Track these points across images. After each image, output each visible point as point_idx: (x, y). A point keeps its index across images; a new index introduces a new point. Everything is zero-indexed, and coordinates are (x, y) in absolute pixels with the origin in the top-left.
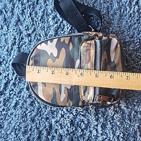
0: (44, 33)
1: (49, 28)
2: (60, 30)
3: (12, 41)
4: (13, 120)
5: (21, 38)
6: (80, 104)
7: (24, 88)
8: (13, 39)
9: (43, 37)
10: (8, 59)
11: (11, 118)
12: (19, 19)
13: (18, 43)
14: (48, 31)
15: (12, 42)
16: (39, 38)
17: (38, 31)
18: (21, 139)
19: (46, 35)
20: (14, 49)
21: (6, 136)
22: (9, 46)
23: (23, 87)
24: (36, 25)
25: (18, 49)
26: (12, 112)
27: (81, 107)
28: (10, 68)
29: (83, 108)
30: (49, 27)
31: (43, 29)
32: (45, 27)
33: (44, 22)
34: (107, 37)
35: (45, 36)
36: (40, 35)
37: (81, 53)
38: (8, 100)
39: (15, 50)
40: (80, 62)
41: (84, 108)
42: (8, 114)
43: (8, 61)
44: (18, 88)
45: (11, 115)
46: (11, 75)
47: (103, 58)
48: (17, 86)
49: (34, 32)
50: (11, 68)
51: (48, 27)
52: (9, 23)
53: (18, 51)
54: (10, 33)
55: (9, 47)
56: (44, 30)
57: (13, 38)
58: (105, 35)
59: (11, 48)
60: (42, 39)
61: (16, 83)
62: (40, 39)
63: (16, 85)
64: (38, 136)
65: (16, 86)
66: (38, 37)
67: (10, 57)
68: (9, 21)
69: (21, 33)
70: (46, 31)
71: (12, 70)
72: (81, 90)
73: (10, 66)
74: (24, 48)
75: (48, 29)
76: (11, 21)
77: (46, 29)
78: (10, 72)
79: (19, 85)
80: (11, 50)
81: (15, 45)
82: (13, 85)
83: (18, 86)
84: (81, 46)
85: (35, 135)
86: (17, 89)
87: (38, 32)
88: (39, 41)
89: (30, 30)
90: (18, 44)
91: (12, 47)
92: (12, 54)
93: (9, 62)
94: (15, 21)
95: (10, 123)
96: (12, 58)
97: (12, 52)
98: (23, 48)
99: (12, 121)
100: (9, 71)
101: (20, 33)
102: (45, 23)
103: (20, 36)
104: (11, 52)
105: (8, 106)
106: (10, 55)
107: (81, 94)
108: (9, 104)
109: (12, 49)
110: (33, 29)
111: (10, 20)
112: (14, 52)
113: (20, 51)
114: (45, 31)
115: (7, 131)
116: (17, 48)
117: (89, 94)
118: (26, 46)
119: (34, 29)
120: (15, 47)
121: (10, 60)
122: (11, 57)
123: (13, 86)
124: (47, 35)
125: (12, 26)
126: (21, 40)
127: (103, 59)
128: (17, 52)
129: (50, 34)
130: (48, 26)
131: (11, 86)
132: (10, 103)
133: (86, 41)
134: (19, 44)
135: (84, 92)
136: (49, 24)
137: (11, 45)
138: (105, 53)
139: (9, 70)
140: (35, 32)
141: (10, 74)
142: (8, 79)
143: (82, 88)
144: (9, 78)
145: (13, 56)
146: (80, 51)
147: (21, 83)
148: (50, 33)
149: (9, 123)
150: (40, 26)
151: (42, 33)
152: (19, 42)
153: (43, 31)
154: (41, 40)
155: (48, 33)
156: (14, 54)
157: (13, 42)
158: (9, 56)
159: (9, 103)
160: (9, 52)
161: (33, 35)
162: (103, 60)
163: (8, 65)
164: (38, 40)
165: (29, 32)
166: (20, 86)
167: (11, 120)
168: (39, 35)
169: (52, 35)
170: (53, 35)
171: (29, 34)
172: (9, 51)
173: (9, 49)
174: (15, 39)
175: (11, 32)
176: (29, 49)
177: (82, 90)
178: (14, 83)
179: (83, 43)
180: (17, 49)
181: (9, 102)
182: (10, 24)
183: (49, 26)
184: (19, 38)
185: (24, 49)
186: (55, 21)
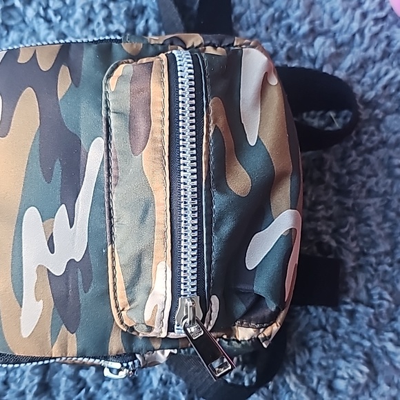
6: (115, 344)
27: (118, 357)
29: (130, 363)
34: (223, 47)
37: (108, 109)
40: (108, 151)
41: (134, 364)
47: (208, 127)
58: (214, 42)
72: (114, 276)
84: (109, 77)
107: (116, 298)
117: (149, 293)
127: (208, 131)
133: (130, 60)
135: (131, 286)
143: (118, 268)
146: (107, 101)
162: (207, 136)
177: (119, 277)
179: (117, 66)
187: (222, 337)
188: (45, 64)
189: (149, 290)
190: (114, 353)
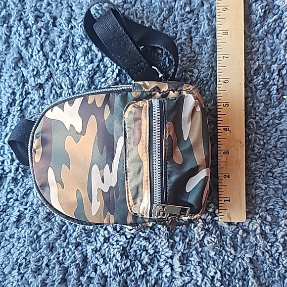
0: (68, 82)
1: (78, 72)
2: (97, 75)
3: (8, 98)
4: (15, 247)
5: (25, 92)
6: (130, 219)
7: (33, 188)
8: (10, 95)
9: (65, 88)
10: (2, 133)
11: (11, 244)
12: (20, 55)
13: (20, 102)
14: (76, 77)
15: (8, 100)
16: (60, 91)
17: (57, 77)
18: (30, 283)
19: (72, 85)
20: (12, 113)
21: (3, 278)
22: (4, 107)
23: (31, 186)
24: (53, 67)
25: (20, 113)
26: (13, 233)
27: (131, 225)
28: (6, 150)
29: (136, 227)
30: (78, 70)
31: (67, 73)
32: (70, 71)
33: (68, 61)
34: (178, 91)
35: (69, 87)
36: (61, 85)
37: (125, 125)
38: (4, 210)
39: (14, 115)
40: (125, 142)
41: (138, 227)
42: (6, 235)
43: (3, 136)
44: (22, 187)
45: (10, 237)
46: (8, 162)
47: (166, 135)
48: (20, 184)
49: (49, 80)
50: (8, 150)
51: (75, 70)
52: (2, 64)
53: (20, 117)
54: (4, 83)
55: (3, 109)
56: (68, 76)
57: (11, 92)
58: (173, 89)
59: (7, 112)
60: (65, 94)
61: (19, 177)
62: (61, 93)
63: (18, 181)
64: (61, 276)
65: (17, 184)
66: (57, 89)
67: (6, 128)
68: (3, 60)
69: (26, 82)
70: (72, 78)
71: (9, 154)
72: (128, 193)
73: (5, 146)
74: (32, 111)
75: (77, 74)
76: (5, 60)
77: (72, 75)
78: (7, 157)
79: (23, 181)
80: (6, 116)
81: (15, 106)
82: (12, 182)
83: (22, 184)
84: (125, 111)
85: (56, 276)
86: (20, 189)
87: (57, 80)
88: (60, 97)
89: (41, 77)
90: (19, 104)
91: (9, 110)
92: (8, 123)
93: (3, 138)
94: (13, 59)
95: (10, 252)
96: (8, 130)
97: (10, 118)
98: (29, 112)
99: (13, 249)
100: (4, 156)
101: (24, 83)
102: (70, 62)
103: (23, 88)
104: (7, 119)
105: (5, 221)
106: (5, 124)
107: (129, 202)
108: (6, 218)
109: (9, 113)
110: (47, 75)
111: (3, 58)
112: (13, 119)
113: (24, 117)
114: (70, 78)
115: (3, 269)
116: (17, 111)
118: (34, 108)
119: (49, 73)
120: (15, 110)
121: (5, 134)
122: (8, 128)
123: (13, 184)
124: (75, 86)
125: (8, 70)
126: (24, 97)
127: (166, 137)
128: (18, 120)
129: (81, 84)
130: (75, 68)
131: (9, 183)
132: (7, 215)
133: (135, 101)
134: (21, 104)
135: (135, 198)
136: (77, 65)
137: (7, 106)
138: (169, 125)
139: (4, 154)
140: (51, 79)
141: (5, 162)
142: (3, 171)
143: (129, 190)
144: (5, 168)
145: (12, 126)
146: (124, 121)
147: (27, 178)
148: (79, 82)
149: (8, 254)
150: (61, 68)
151: (65, 82)
152: (21, 100)
153: (67, 78)
154: (63, 95)
155: (76, 81)
156: (12, 122)
157: (10, 99)
158: (4, 127)
159: (5, 215)
160: (4, 120)
161: (47, 85)
162: (165, 139)
163: (3, 144)
164: (57, 96)
165: (39, 81)
166: (27, 183)
167: (11, 248)
168: (59, 86)
169: (83, 86)
170: (85, 86)
171: (40, 83)
172: (4, 118)
173: (3, 114)
174: (14, 93)
175: (5, 80)
176: (40, 113)
177: (130, 194)
178: (14, 179)
179: (129, 105)
180: (17, 114)
181: (7, 213)
182: (3, 66)
183: (77, 68)
184: (22, 93)
185: (32, 113)
186: (88, 58)
187: (175, 218)
188: (99, 105)
189: (142, 201)
190: (129, 223)
